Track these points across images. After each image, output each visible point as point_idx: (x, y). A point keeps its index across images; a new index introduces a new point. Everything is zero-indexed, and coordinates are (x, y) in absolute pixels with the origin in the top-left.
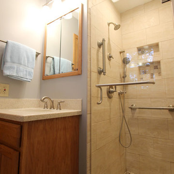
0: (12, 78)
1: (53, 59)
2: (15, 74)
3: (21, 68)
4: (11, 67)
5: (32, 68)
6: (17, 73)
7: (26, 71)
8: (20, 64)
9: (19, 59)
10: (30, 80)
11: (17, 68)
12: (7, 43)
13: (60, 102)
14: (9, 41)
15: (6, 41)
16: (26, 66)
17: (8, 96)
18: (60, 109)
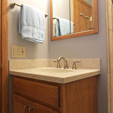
0: (29, 40)
1: (58, 20)
2: (31, 37)
3: (35, 30)
4: (27, 30)
5: (44, 30)
6: (32, 35)
7: (39, 33)
8: (35, 27)
9: (33, 22)
10: (43, 42)
11: (32, 30)
12: (22, 6)
13: (76, 62)
14: (23, 4)
15: (21, 5)
16: (38, 28)
17: (25, 57)
18: (76, 69)
